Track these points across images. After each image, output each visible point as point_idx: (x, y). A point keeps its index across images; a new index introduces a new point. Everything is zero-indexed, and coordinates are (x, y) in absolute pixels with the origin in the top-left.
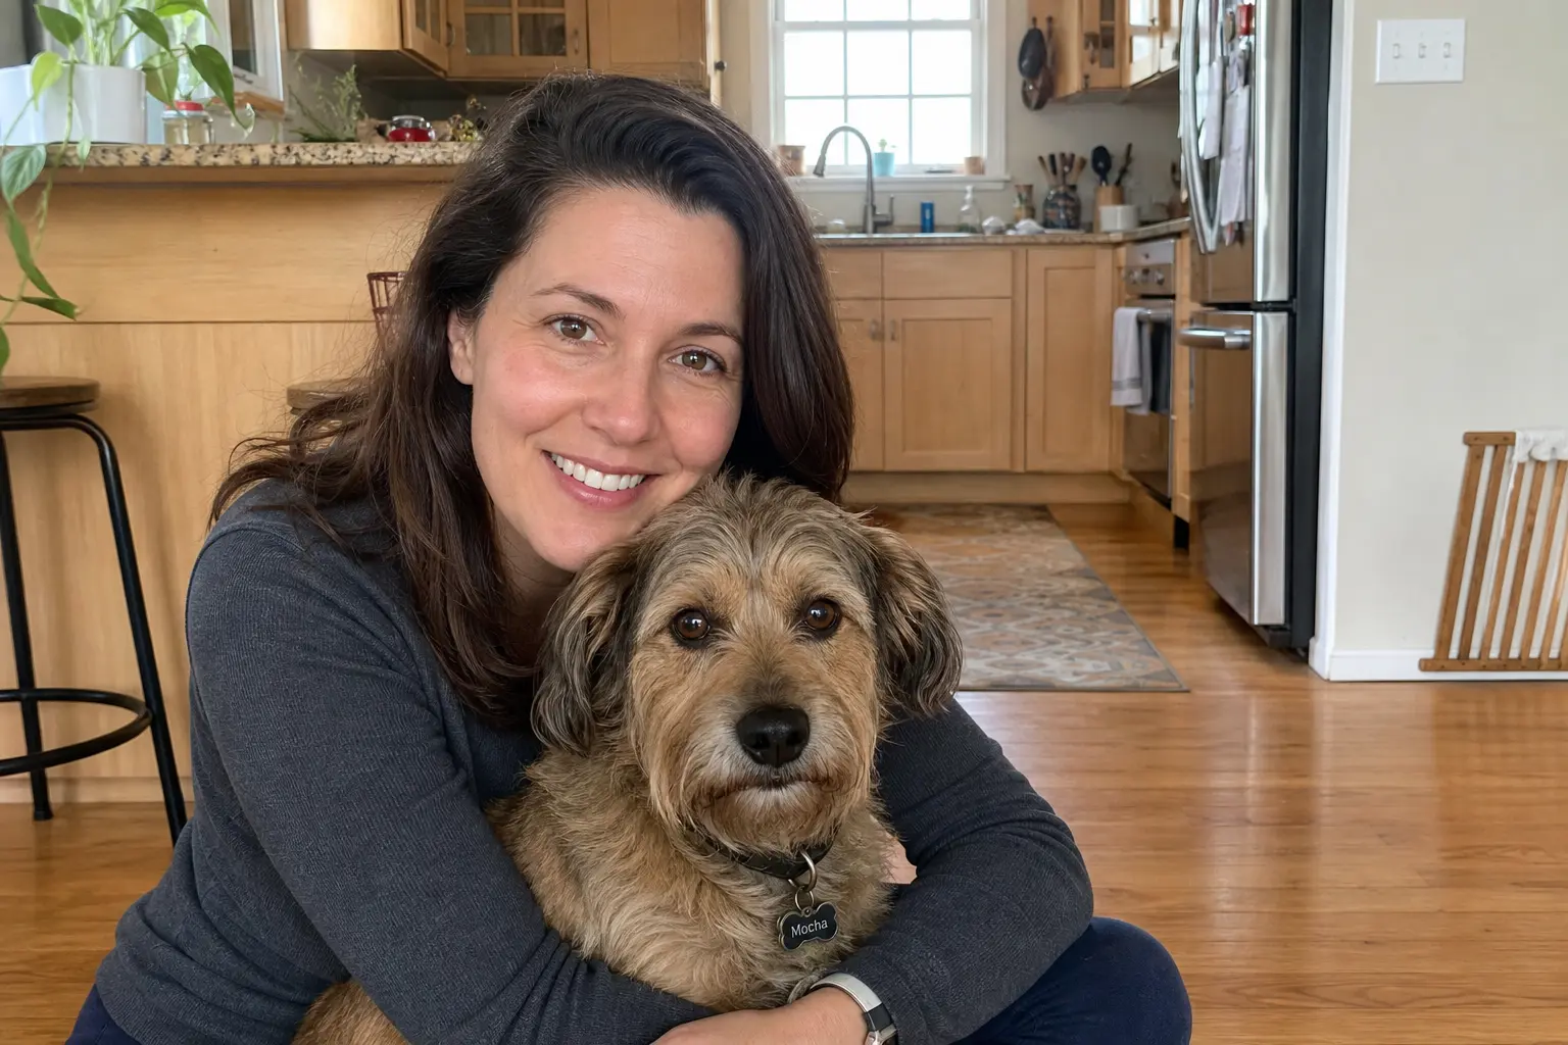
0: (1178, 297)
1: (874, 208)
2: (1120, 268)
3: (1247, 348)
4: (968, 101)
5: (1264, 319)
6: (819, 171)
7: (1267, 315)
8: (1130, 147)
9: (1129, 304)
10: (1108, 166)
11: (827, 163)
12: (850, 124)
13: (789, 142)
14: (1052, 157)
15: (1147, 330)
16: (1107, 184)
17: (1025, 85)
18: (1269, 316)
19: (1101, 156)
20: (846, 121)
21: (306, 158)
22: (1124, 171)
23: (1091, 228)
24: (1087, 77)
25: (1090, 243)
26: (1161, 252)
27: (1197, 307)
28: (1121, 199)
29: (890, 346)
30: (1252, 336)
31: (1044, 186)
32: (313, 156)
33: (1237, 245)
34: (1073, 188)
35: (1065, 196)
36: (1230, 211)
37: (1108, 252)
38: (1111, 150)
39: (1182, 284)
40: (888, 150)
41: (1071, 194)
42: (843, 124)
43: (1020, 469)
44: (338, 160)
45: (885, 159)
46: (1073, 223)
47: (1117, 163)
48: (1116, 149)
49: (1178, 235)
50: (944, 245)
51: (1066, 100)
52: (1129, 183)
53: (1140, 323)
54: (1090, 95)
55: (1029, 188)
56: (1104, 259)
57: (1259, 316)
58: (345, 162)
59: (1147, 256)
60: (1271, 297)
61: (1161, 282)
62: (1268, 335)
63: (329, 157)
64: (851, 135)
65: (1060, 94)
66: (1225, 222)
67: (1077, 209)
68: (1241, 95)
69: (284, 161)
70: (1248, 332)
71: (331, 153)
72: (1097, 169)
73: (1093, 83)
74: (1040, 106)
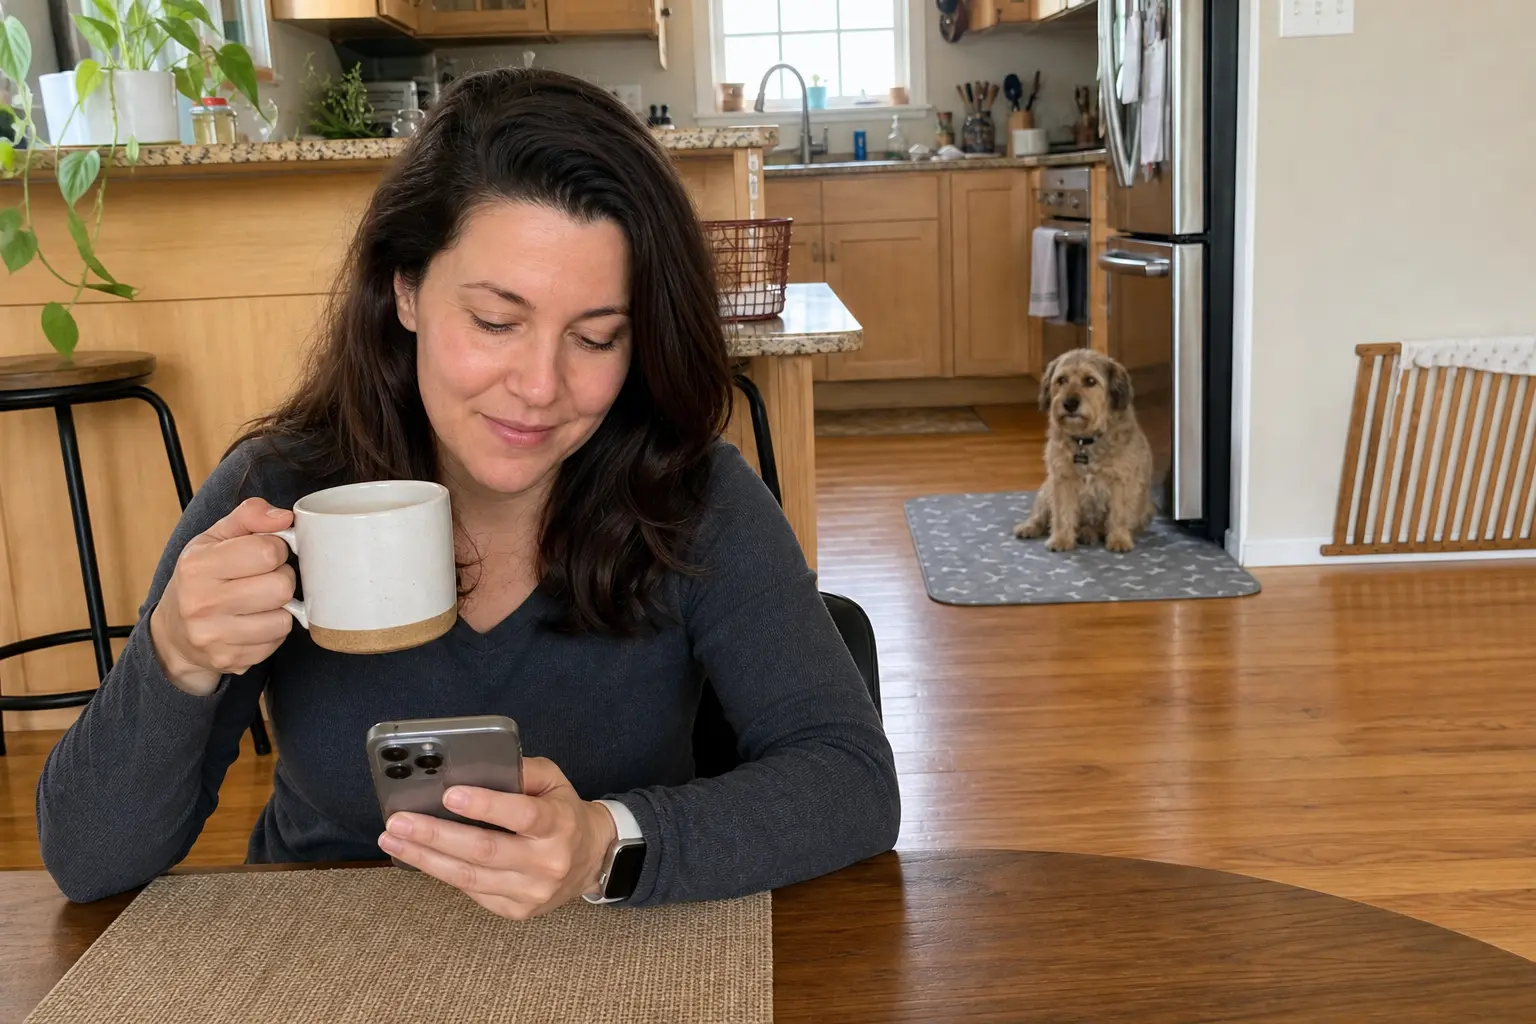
0: (1093, 221)
1: (810, 139)
2: (1034, 190)
3: (1166, 275)
4: (891, 34)
5: (1181, 250)
6: (759, 104)
7: (1184, 247)
8: (1038, 74)
9: (1044, 224)
10: (1018, 95)
11: (766, 98)
12: (785, 61)
13: (730, 80)
14: (968, 86)
15: (1063, 249)
16: (1019, 109)
17: (942, 18)
18: (1187, 248)
19: (1012, 83)
20: (781, 58)
22: (1033, 98)
23: (1004, 151)
24: (999, 11)
25: (1006, 167)
26: (1074, 180)
27: (1113, 232)
28: (1031, 124)
29: (829, 265)
30: (1172, 265)
31: (960, 110)
33: (1156, 181)
34: (988, 114)
35: (982, 122)
36: (1150, 153)
37: (1023, 175)
38: (1022, 77)
39: (1099, 209)
40: (820, 84)
41: (986, 120)
42: (778, 63)
43: (950, 374)
45: (818, 92)
46: (990, 147)
47: (1027, 91)
48: (1026, 77)
49: (1092, 165)
50: (877, 172)
51: (980, 32)
52: (1039, 108)
53: (1057, 243)
54: (1004, 28)
55: (949, 115)
56: (1020, 180)
57: (1177, 247)
59: (1062, 182)
60: (1187, 230)
61: (1076, 206)
62: (1186, 263)
64: (785, 70)
65: (975, 27)
66: (1145, 161)
67: (991, 133)
68: (1157, 48)
70: (1167, 261)
72: (1009, 96)
73: (1004, 17)
74: (956, 39)
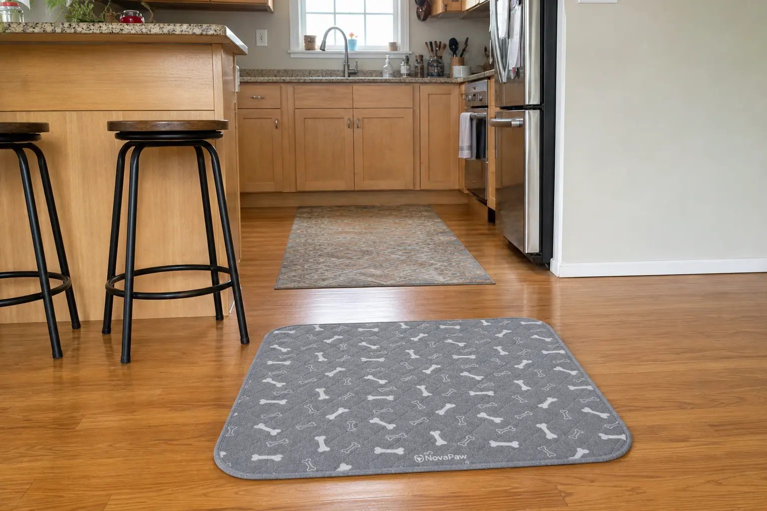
0: (489, 107)
1: (348, 66)
2: (462, 94)
3: (522, 126)
4: (392, 16)
5: (529, 112)
6: (323, 48)
7: (530, 111)
8: (467, 39)
9: (467, 111)
10: (457, 48)
11: (327, 44)
12: (337, 26)
13: (308, 34)
14: (431, 43)
15: (474, 123)
16: (456, 56)
17: (418, 8)
18: (531, 111)
19: (454, 43)
20: (335, 24)
21: (79, 30)
22: (464, 50)
23: (450, 76)
24: (446, 6)
25: (448, 83)
26: (481, 87)
27: (498, 109)
28: (462, 63)
29: (356, 130)
30: (524, 121)
31: (428, 56)
32: (83, 29)
33: (517, 78)
34: (441, 57)
35: (437, 61)
36: (513, 61)
37: (457, 87)
38: (458, 40)
39: (492, 102)
40: (354, 38)
41: (440, 60)
42: (333, 26)
43: (418, 188)
44: (95, 31)
45: (353, 43)
46: (441, 74)
47: (461, 47)
48: (461, 39)
49: (489, 78)
50: (382, 82)
51: (437, 16)
52: (466, 56)
53: (471, 119)
54: (448, 15)
55: (422, 57)
56: (456, 91)
57: (527, 111)
58: (98, 32)
59: (475, 89)
60: (531, 103)
61: (481, 100)
62: (532, 119)
63: (91, 29)
64: (338, 31)
65: (434, 14)
66: (511, 68)
67: (442, 68)
68: (517, 9)
69: (68, 31)
70: (522, 119)
71: (92, 27)
72: (451, 49)
73: (448, 9)
74: (424, 19)
